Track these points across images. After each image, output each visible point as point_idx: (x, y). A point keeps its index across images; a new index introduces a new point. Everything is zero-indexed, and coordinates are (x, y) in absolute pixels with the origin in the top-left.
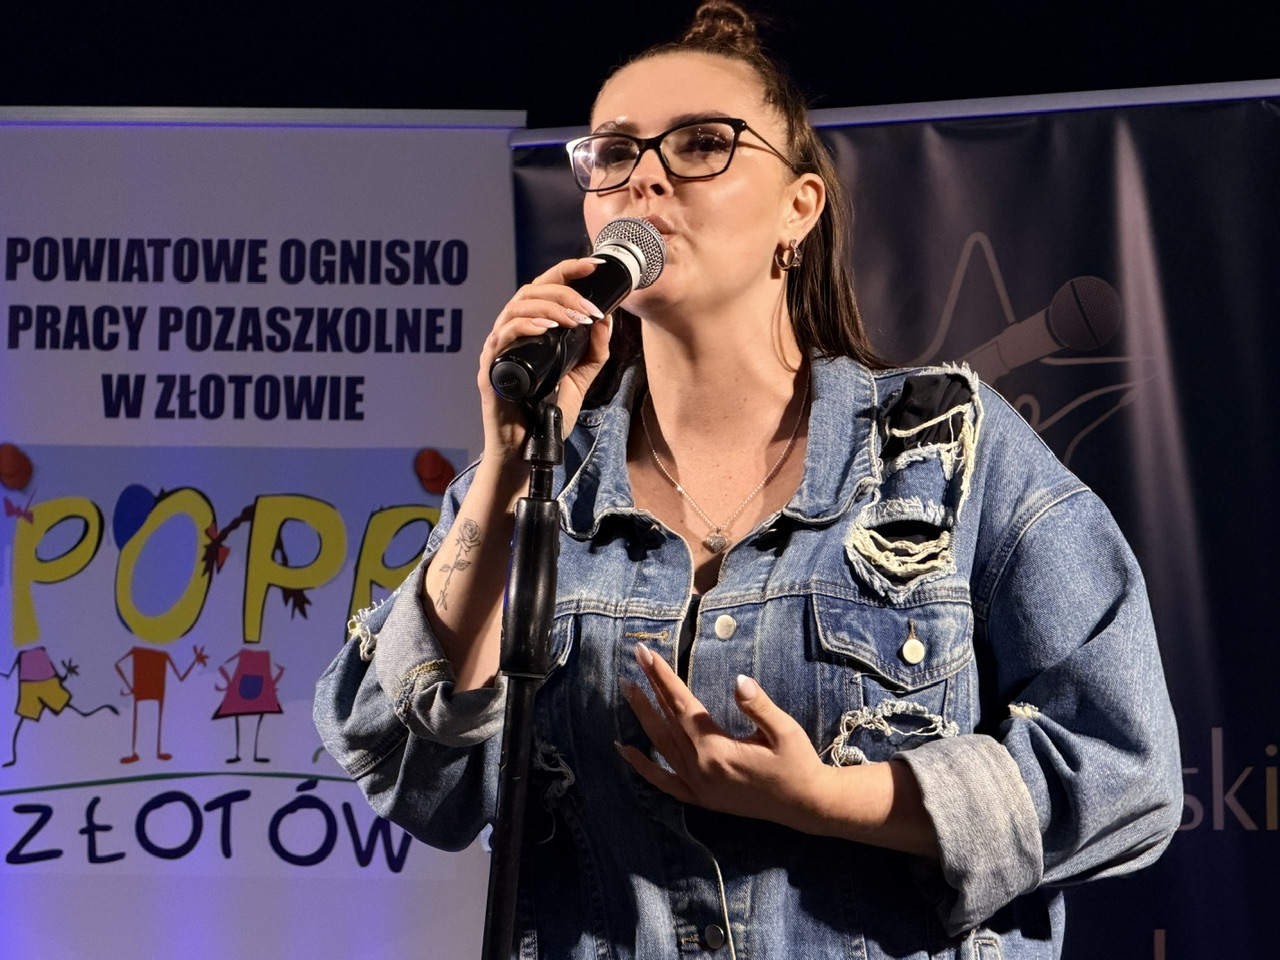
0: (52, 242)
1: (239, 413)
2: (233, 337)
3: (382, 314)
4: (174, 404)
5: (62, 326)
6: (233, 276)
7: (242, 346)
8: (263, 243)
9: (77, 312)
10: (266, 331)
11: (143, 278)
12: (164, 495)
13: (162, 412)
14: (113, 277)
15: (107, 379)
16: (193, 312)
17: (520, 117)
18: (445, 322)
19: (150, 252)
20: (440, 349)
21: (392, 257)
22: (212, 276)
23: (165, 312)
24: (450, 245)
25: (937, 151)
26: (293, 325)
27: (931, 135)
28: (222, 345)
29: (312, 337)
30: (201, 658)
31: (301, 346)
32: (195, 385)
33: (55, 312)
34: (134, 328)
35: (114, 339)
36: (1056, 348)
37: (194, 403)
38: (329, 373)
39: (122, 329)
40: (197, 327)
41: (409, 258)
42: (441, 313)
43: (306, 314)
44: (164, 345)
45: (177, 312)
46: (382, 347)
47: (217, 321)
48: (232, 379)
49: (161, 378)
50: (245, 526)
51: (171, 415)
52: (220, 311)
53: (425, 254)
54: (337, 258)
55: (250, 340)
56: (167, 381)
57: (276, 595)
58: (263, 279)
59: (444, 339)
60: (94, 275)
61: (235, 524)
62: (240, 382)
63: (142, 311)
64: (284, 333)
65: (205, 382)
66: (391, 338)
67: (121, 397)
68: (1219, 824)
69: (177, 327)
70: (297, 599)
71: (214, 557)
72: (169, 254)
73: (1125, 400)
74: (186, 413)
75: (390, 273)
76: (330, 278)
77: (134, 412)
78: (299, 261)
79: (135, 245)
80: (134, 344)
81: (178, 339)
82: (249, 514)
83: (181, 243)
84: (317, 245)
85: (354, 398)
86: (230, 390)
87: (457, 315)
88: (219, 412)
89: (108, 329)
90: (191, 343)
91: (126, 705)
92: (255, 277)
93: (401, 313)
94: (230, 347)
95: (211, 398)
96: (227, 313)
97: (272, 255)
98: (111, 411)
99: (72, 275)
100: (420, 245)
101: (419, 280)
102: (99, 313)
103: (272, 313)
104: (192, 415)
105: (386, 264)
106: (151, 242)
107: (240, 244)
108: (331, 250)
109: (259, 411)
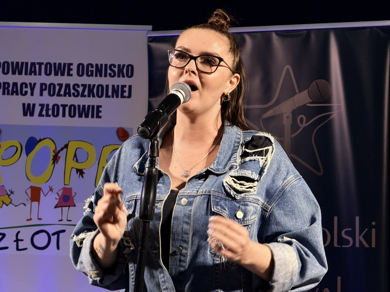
0: (8, 63)
1: (64, 115)
2: (62, 92)
3: (107, 86)
4: (44, 113)
5: (10, 89)
6: (63, 74)
7: (65, 95)
8: (72, 64)
9: (15, 84)
10: (72, 91)
11: (35, 74)
12: (41, 140)
13: (40, 115)
14: (26, 74)
15: (24, 105)
16: (50, 84)
17: (150, 27)
18: (126, 89)
19: (37, 66)
20: (125, 97)
21: (111, 69)
22: (56, 74)
23: (42, 85)
24: (128, 66)
25: (276, 40)
26: (80, 89)
27: (274, 36)
28: (59, 95)
29: (86, 93)
30: (51, 190)
31: (83, 95)
32: (50, 107)
33: (9, 84)
34: (32, 90)
35: (26, 93)
36: (311, 101)
37: (50, 112)
38: (91, 104)
39: (29, 90)
40: (51, 90)
41: (116, 69)
42: (125, 86)
43: (84, 86)
44: (41, 94)
45: (45, 85)
46: (107, 96)
47: (57, 88)
48: (62, 105)
49: (40, 105)
50: (65, 150)
51: (43, 116)
52: (58, 84)
53: (121, 68)
54: (94, 69)
55: (67, 93)
56: (42, 106)
57: (74, 171)
58: (71, 75)
59: (126, 94)
60: (20, 73)
61: (62, 149)
62: (64, 106)
63: (35, 84)
64: (78, 92)
65: (54, 106)
66: (110, 93)
67: (28, 110)
68: (357, 245)
69: (45, 89)
70: (81, 172)
71: (56, 159)
72: (43, 67)
73: (331, 117)
74: (48, 115)
75: (110, 74)
76: (92, 75)
77: (32, 114)
78: (83, 70)
79: (33, 64)
80: (32, 94)
81: (46, 93)
82: (66, 146)
83: (47, 64)
84: (88, 65)
85: (98, 112)
86: (61, 109)
87: (130, 87)
88: (58, 115)
89: (24, 89)
90: (50, 94)
91: (28, 203)
92: (69, 75)
93: (113, 86)
94: (61, 95)
95: (55, 111)
96: (61, 85)
97: (74, 68)
98: (25, 114)
99: (14, 73)
100: (119, 65)
101: (119, 76)
102: (22, 84)
103: (74, 85)
104: (50, 116)
105: (109, 71)
106: (38, 63)
107: (65, 64)
108: (92, 67)
109: (70, 115)
